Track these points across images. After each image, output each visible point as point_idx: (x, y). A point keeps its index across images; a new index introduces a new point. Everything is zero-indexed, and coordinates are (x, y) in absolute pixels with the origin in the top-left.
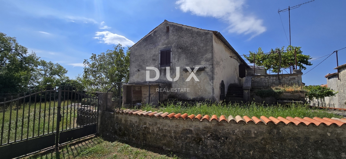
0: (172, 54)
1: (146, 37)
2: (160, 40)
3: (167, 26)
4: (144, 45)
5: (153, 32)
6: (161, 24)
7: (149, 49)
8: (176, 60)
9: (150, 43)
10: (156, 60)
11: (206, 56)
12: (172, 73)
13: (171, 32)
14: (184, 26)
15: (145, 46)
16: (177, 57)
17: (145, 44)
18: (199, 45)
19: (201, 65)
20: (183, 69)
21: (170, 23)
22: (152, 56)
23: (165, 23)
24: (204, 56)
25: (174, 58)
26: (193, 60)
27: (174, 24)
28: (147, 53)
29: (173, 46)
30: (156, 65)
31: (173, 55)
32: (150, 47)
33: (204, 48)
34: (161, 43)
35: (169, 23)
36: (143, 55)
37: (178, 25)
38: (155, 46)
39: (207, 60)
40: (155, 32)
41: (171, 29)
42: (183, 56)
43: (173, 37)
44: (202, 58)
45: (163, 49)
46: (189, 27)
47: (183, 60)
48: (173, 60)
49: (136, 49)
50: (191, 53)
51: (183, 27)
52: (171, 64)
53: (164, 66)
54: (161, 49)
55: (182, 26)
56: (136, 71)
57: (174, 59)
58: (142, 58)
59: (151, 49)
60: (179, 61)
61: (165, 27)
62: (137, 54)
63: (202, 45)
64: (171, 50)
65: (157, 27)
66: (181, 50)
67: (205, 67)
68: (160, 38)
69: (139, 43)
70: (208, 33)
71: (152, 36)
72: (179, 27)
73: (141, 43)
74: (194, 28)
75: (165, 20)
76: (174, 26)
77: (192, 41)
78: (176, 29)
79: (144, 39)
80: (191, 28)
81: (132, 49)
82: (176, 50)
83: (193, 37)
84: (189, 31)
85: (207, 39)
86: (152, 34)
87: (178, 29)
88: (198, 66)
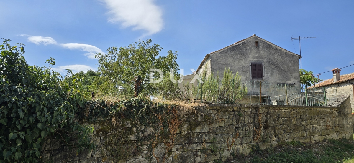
0: (264, 69)
1: (232, 46)
2: (250, 53)
3: (257, 40)
4: (231, 54)
5: (241, 43)
6: (250, 37)
7: (237, 59)
8: (269, 74)
9: (239, 54)
10: (247, 72)
11: (294, 74)
12: (265, 86)
14: (274, 45)
15: (233, 55)
16: (270, 72)
17: (232, 53)
18: (288, 64)
19: (291, 82)
20: (276, 83)
21: (260, 39)
22: (241, 67)
23: (254, 37)
25: (267, 72)
26: (285, 76)
27: (264, 41)
28: (235, 63)
29: (264, 60)
30: (247, 76)
31: (266, 70)
32: (238, 57)
33: (293, 68)
34: (251, 55)
35: (259, 38)
36: (230, 64)
37: (267, 42)
38: (245, 58)
40: (244, 43)
41: (261, 45)
42: (276, 72)
43: (263, 52)
44: (291, 75)
46: (278, 47)
47: (277, 75)
48: (266, 75)
49: (220, 57)
50: (282, 70)
51: (273, 45)
52: (264, 78)
53: (256, 78)
54: (252, 62)
55: (271, 44)
57: (267, 73)
59: (241, 60)
60: (272, 76)
61: (254, 41)
62: (221, 62)
63: (290, 65)
64: (263, 65)
65: (246, 39)
66: (273, 66)
67: (294, 83)
68: (250, 51)
69: (223, 50)
70: (295, 56)
71: (240, 47)
72: (269, 44)
73: (227, 51)
74: (282, 49)
75: (255, 35)
76: (265, 43)
77: (282, 60)
78: (267, 46)
79: (229, 47)
80: (279, 48)
81: (213, 55)
82: (268, 65)
83: (282, 57)
84: (278, 50)
85: (294, 61)
86: (240, 44)
87: (269, 46)
88: (289, 82)
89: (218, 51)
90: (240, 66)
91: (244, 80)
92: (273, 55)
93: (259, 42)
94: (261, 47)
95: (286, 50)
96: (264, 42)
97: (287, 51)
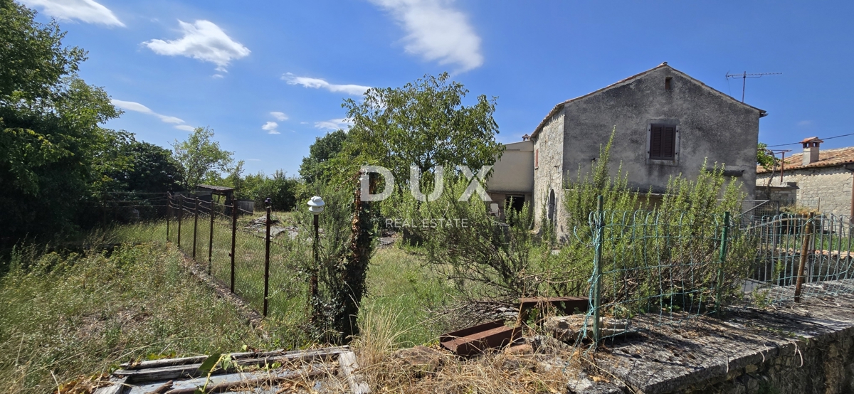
0: (680, 137)
1: (614, 87)
2: (652, 102)
3: (669, 76)
4: (608, 104)
5: (633, 80)
6: (655, 69)
7: (622, 116)
8: (689, 149)
9: (627, 105)
10: (641, 144)
11: (745, 151)
13: (678, 91)
14: (706, 86)
15: (613, 107)
16: (692, 145)
17: (612, 103)
18: (733, 130)
19: (736, 167)
21: (677, 73)
22: (629, 132)
23: (664, 69)
24: (742, 152)
25: (684, 145)
26: (723, 155)
27: (684, 77)
28: (617, 124)
29: (681, 120)
30: (640, 153)
31: (682, 140)
32: (624, 112)
33: (743, 137)
34: (653, 108)
35: (674, 72)
36: (604, 126)
37: (692, 81)
38: (640, 113)
39: (747, 160)
40: (639, 82)
41: (678, 86)
42: (705, 145)
43: (680, 103)
44: (738, 154)
45: (657, 122)
46: (715, 92)
47: (705, 152)
48: (682, 150)
49: (585, 110)
50: (718, 141)
51: (703, 87)
52: (676, 157)
53: (659, 157)
54: (653, 122)
55: (701, 85)
56: (584, 160)
57: (685, 148)
58: (601, 132)
59: (629, 117)
61: (663, 77)
62: (587, 121)
63: (739, 130)
64: (677, 129)
65: (645, 73)
66: (700, 133)
67: (743, 171)
68: (652, 98)
69: (593, 95)
70: (752, 112)
71: (631, 89)
72: (695, 85)
73: (601, 98)
74: (724, 96)
75: (665, 64)
76: (685, 81)
77: (720, 119)
78: (690, 90)
79: (607, 90)
80: (718, 94)
81: (570, 106)
82: (688, 131)
83: (722, 113)
84: (715, 99)
85: (748, 121)
86: (631, 84)
87: (694, 89)
88: (731, 168)
89: (581, 98)
90: (628, 129)
91: (631, 160)
92: (702, 108)
93: (674, 79)
94: (677, 90)
95: (732, 98)
96: (685, 79)
97: (734, 100)
